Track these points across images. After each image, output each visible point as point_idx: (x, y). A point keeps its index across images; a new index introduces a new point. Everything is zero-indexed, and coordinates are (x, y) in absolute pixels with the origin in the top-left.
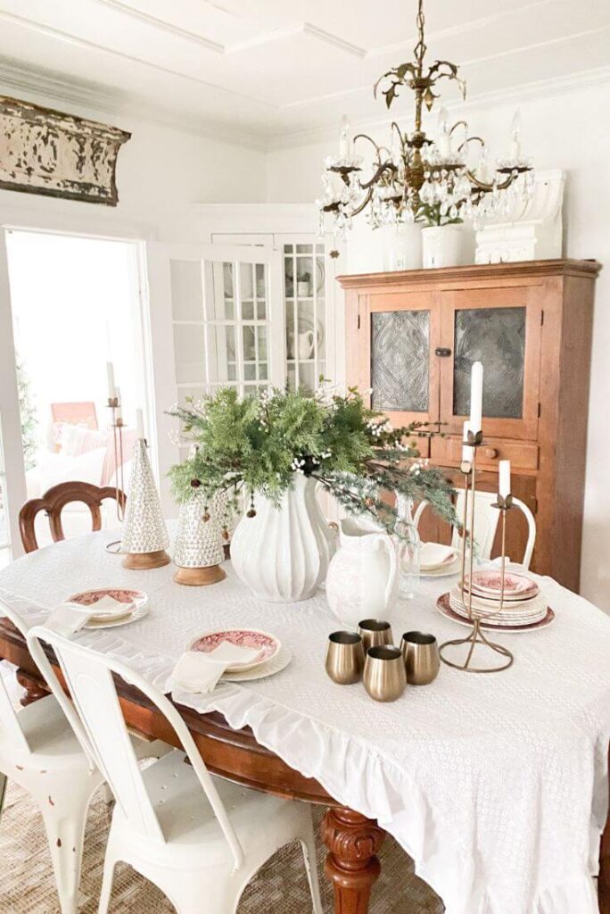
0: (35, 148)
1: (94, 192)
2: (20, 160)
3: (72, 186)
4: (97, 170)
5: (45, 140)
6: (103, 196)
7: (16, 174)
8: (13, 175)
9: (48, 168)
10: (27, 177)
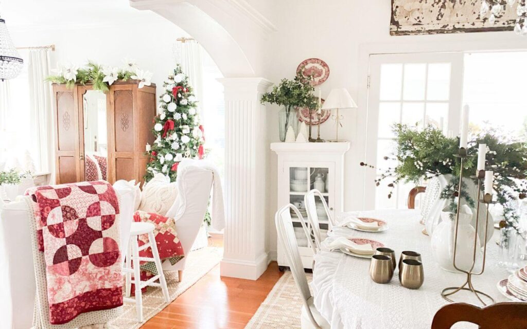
2: (479, 15)
7: (475, 23)
8: (473, 24)
9: (498, 16)
10: (482, 23)
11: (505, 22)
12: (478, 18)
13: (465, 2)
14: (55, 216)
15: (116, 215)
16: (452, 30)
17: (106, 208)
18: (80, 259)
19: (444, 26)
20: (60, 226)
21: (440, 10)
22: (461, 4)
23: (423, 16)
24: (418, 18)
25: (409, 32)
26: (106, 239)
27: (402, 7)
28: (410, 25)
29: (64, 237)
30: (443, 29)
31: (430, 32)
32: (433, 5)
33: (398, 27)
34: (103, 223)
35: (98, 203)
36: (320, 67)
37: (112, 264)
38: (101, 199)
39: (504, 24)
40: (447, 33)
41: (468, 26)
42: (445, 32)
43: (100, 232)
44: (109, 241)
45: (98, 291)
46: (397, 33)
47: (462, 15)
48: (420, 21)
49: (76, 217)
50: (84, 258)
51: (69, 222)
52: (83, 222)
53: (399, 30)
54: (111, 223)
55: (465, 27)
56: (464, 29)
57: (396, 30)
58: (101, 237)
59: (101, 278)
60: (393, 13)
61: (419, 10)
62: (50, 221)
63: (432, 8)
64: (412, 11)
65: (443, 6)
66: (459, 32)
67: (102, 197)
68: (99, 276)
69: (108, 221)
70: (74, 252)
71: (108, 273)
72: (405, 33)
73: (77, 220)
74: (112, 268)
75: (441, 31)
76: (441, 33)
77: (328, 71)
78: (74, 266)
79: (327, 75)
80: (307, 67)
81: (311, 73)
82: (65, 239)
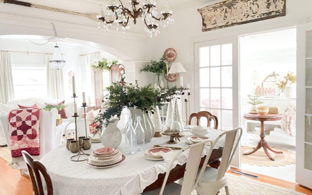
0: (251, 8)
1: (273, 14)
2: (245, 14)
3: (264, 15)
4: (276, 5)
5: (253, 4)
6: (277, 14)
7: (243, 19)
8: (242, 20)
9: (255, 12)
10: (246, 18)
11: (258, 15)
12: (244, 16)
13: (236, 8)
14: (14, 120)
15: (37, 121)
16: (231, 24)
17: (34, 118)
19: (227, 23)
20: (15, 123)
21: (225, 14)
22: (235, 9)
23: (217, 19)
24: (215, 20)
25: (211, 29)
26: (33, 129)
27: (206, 16)
28: (211, 25)
29: (16, 127)
30: (226, 24)
31: (221, 27)
32: (221, 12)
33: (205, 27)
34: (32, 123)
35: (31, 116)
36: (173, 52)
37: (34, 138)
38: (32, 114)
39: (258, 17)
40: (230, 26)
41: (239, 21)
42: (228, 26)
43: (31, 126)
44: (34, 130)
45: (31, 148)
46: (206, 30)
47: (236, 15)
48: (216, 22)
49: (22, 120)
50: (24, 135)
51: (18, 122)
52: (24, 122)
53: (206, 28)
54: (35, 124)
55: (238, 22)
56: (237, 23)
57: (204, 28)
58: (31, 128)
59: (31, 143)
60: (203, 20)
61: (215, 16)
62: (11, 121)
63: (221, 14)
64: (212, 17)
65: (226, 12)
66: (235, 25)
67: (33, 114)
68: (31, 142)
69: (34, 123)
70: (20, 133)
71: (33, 142)
72: (209, 29)
73: (22, 121)
74: (35, 140)
75: (226, 26)
76: (226, 27)
77: (176, 54)
78: (20, 138)
79: (176, 56)
80: (168, 53)
81: (170, 56)
82: (16, 128)
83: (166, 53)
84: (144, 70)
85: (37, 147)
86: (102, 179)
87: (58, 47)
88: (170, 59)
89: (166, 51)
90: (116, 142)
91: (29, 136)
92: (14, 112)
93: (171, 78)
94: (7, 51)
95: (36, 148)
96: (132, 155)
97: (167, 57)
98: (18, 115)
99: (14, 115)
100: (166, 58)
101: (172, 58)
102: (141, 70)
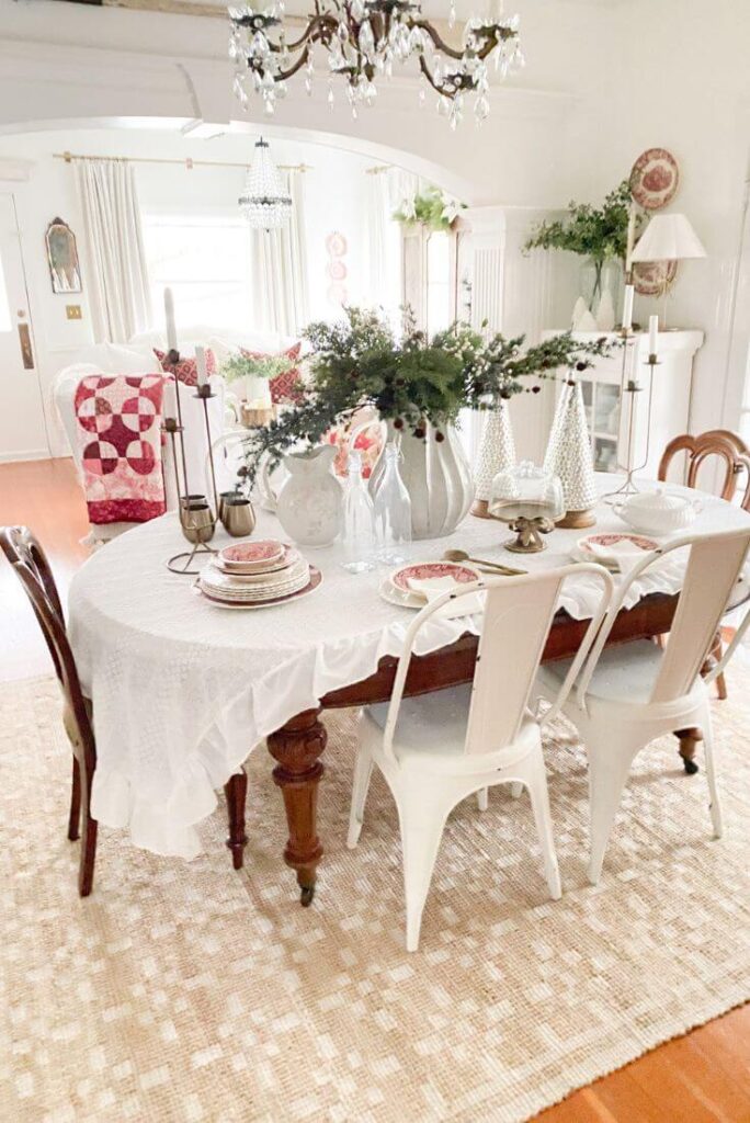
14: (88, 408)
15: (156, 417)
17: (146, 406)
18: (116, 460)
20: (92, 419)
26: (144, 444)
29: (96, 432)
34: (141, 423)
35: (137, 399)
37: (150, 471)
38: (141, 394)
43: (137, 434)
44: (147, 446)
45: (141, 502)
49: (110, 412)
50: (121, 459)
51: (101, 416)
52: (117, 419)
54: (150, 425)
58: (139, 439)
59: (142, 487)
62: (83, 413)
67: (144, 393)
68: (139, 484)
69: (146, 422)
70: (107, 450)
71: (146, 483)
73: (111, 415)
74: (150, 477)
77: (677, 175)
78: (109, 466)
79: (676, 183)
80: (648, 169)
81: (655, 182)
82: (97, 435)
83: (640, 171)
84: (539, 242)
85: (156, 500)
86: (202, 645)
87: (266, 145)
88: (652, 195)
89: (640, 160)
90: (320, 523)
91: (133, 463)
92: (90, 385)
93: (650, 279)
94: (124, 160)
95: (154, 503)
96: (354, 576)
97: (640, 188)
98: (100, 393)
99: (90, 393)
100: (639, 191)
101: (662, 194)
102: (529, 245)
